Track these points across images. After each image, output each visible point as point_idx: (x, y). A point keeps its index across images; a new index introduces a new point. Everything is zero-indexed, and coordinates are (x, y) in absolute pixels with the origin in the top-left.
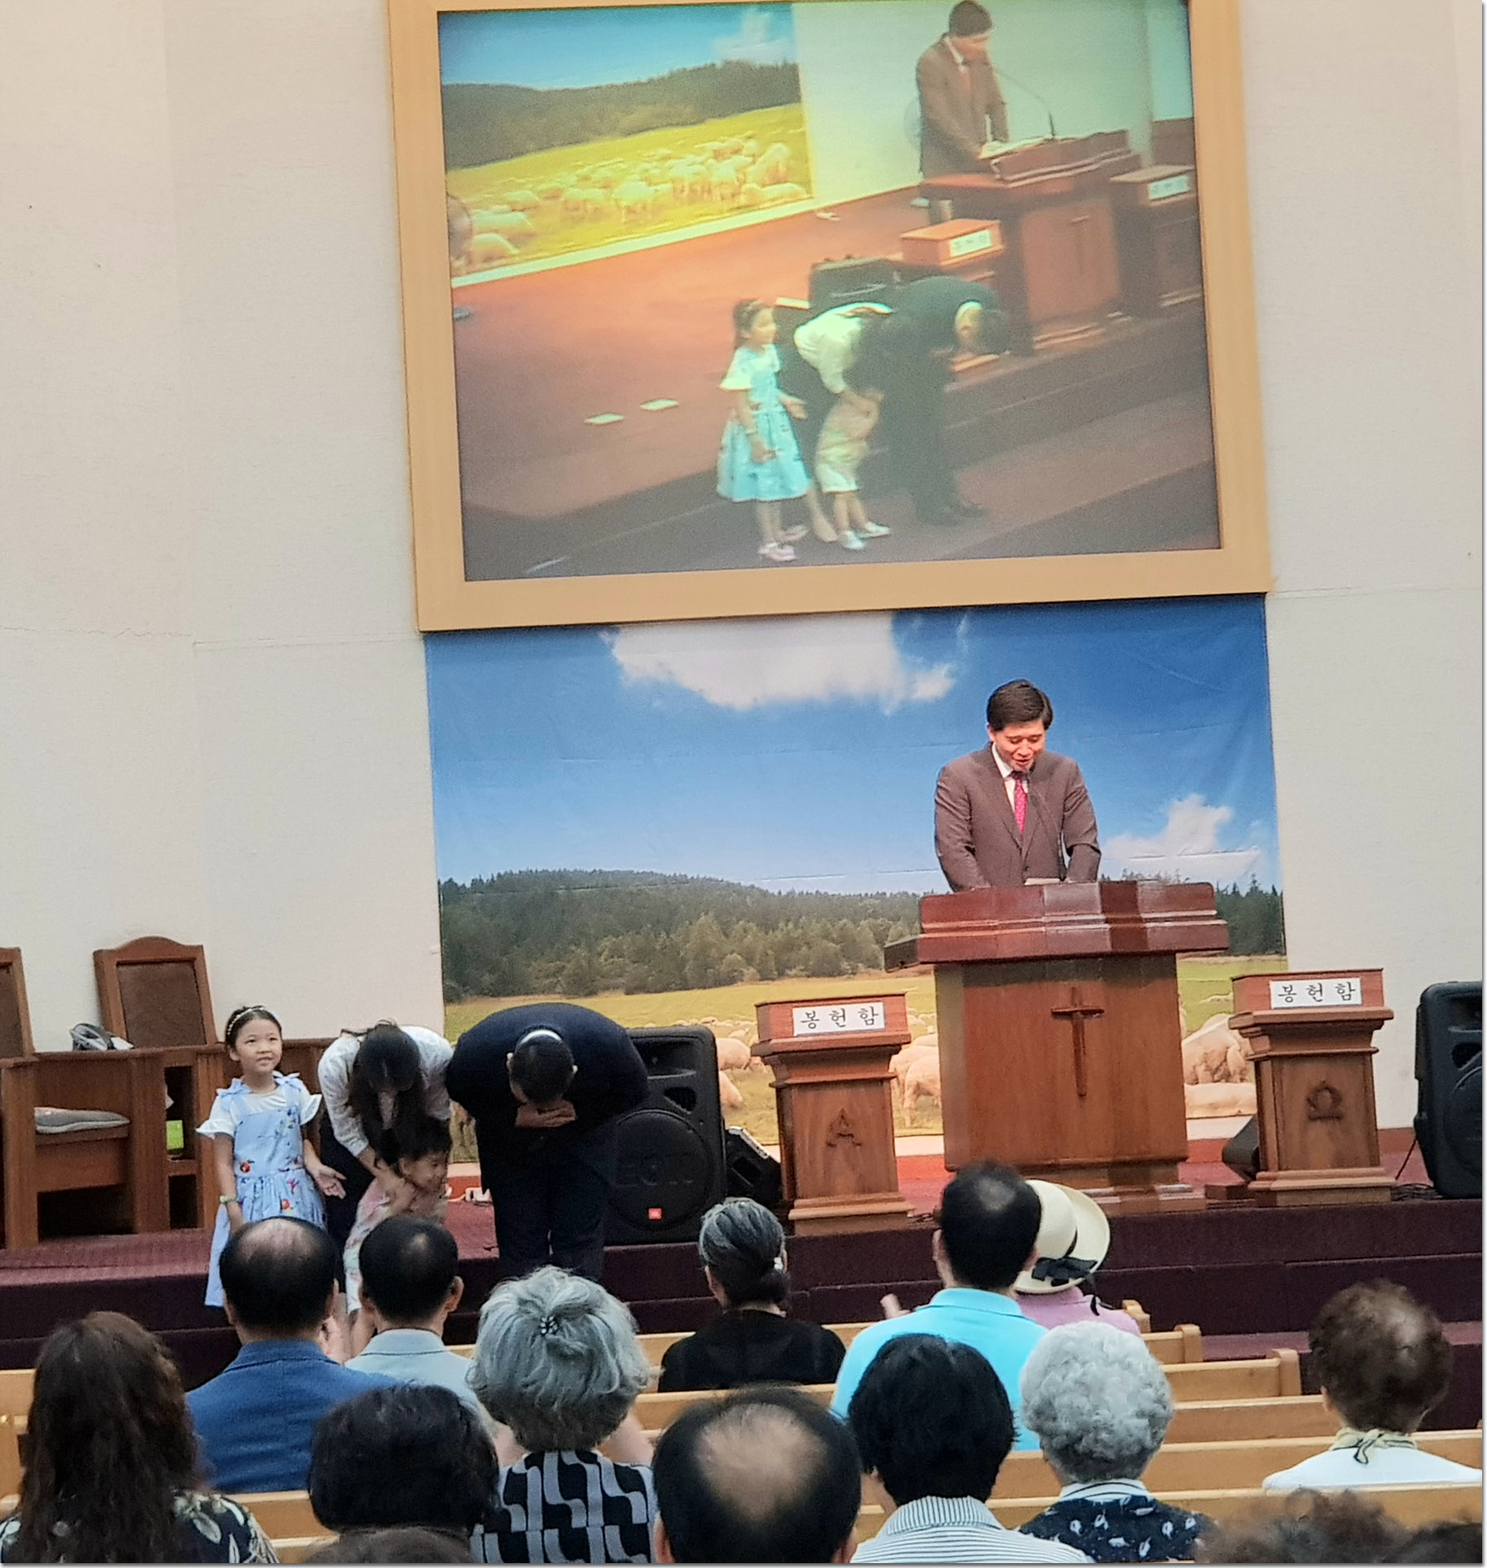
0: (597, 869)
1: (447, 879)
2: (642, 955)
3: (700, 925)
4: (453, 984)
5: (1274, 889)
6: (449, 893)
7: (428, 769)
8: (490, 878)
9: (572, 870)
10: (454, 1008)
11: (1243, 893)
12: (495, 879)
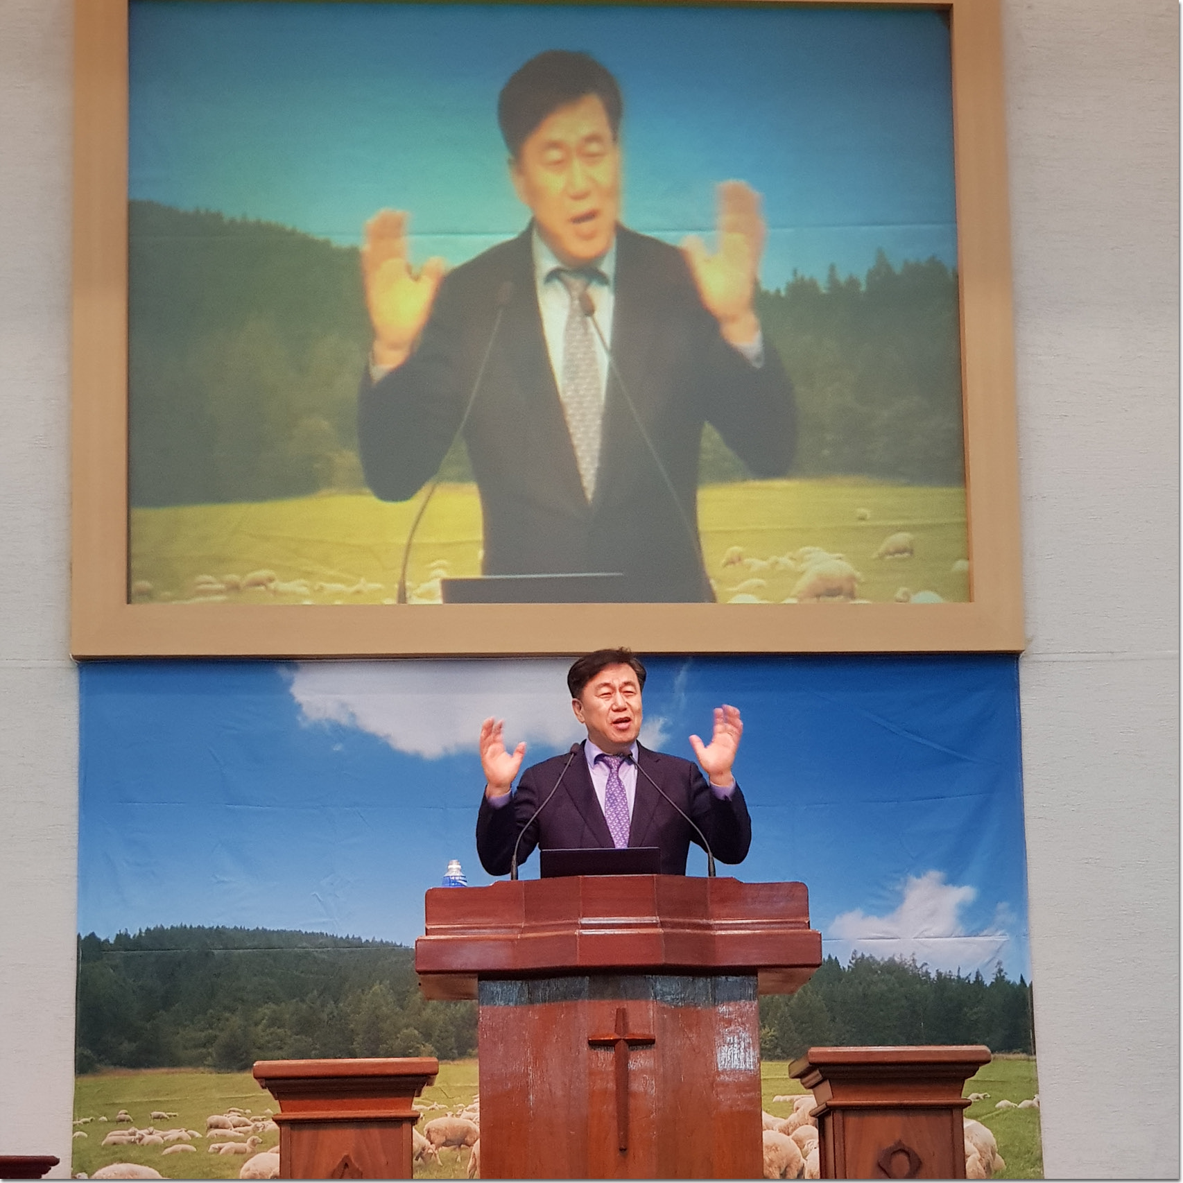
0: (260, 928)
1: (88, 935)
2: (306, 1026)
3: (375, 994)
4: (88, 1052)
5: (1022, 977)
6: (89, 949)
7: (75, 810)
8: (138, 932)
9: (232, 927)
10: (88, 1080)
11: (988, 983)
12: (143, 935)
